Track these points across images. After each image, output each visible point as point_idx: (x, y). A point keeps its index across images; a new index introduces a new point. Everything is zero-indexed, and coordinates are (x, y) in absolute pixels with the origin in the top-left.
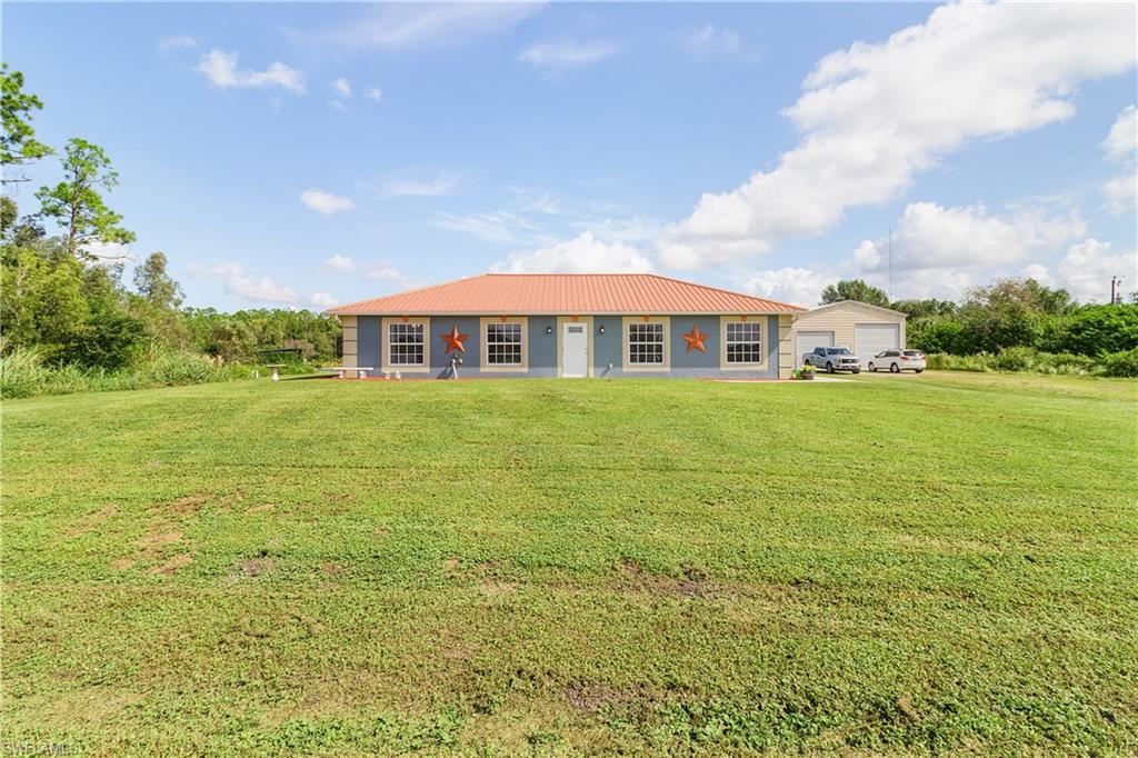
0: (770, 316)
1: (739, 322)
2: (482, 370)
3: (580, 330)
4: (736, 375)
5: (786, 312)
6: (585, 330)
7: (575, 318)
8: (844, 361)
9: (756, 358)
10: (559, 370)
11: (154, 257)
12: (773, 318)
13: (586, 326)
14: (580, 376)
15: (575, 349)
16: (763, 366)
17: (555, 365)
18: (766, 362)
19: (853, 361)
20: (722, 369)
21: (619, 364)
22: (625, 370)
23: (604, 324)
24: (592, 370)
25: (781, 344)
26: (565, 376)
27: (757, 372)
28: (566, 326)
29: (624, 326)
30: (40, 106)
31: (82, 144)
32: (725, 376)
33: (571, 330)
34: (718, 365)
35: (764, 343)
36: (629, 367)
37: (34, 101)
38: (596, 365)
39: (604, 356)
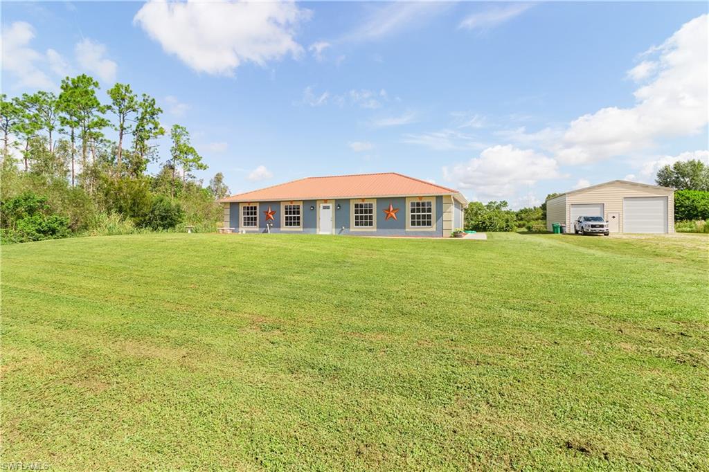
0: (437, 197)
1: (419, 201)
2: (282, 229)
3: (328, 208)
4: (416, 234)
5: (448, 193)
6: (331, 207)
7: (326, 201)
8: (593, 226)
9: (429, 224)
10: (318, 230)
11: (218, 175)
12: (439, 198)
13: (331, 205)
14: (328, 233)
15: (326, 217)
16: (433, 228)
17: (316, 227)
18: (435, 226)
19: (602, 226)
20: (407, 230)
21: (348, 227)
22: (351, 230)
23: (341, 204)
24: (334, 230)
25: (444, 215)
26: (321, 233)
27: (428, 232)
28: (322, 205)
29: (351, 204)
30: (162, 112)
31: (177, 127)
32: (408, 234)
33: (324, 208)
34: (404, 227)
35: (433, 214)
36: (354, 228)
37: (159, 110)
38: (336, 227)
39: (341, 222)
